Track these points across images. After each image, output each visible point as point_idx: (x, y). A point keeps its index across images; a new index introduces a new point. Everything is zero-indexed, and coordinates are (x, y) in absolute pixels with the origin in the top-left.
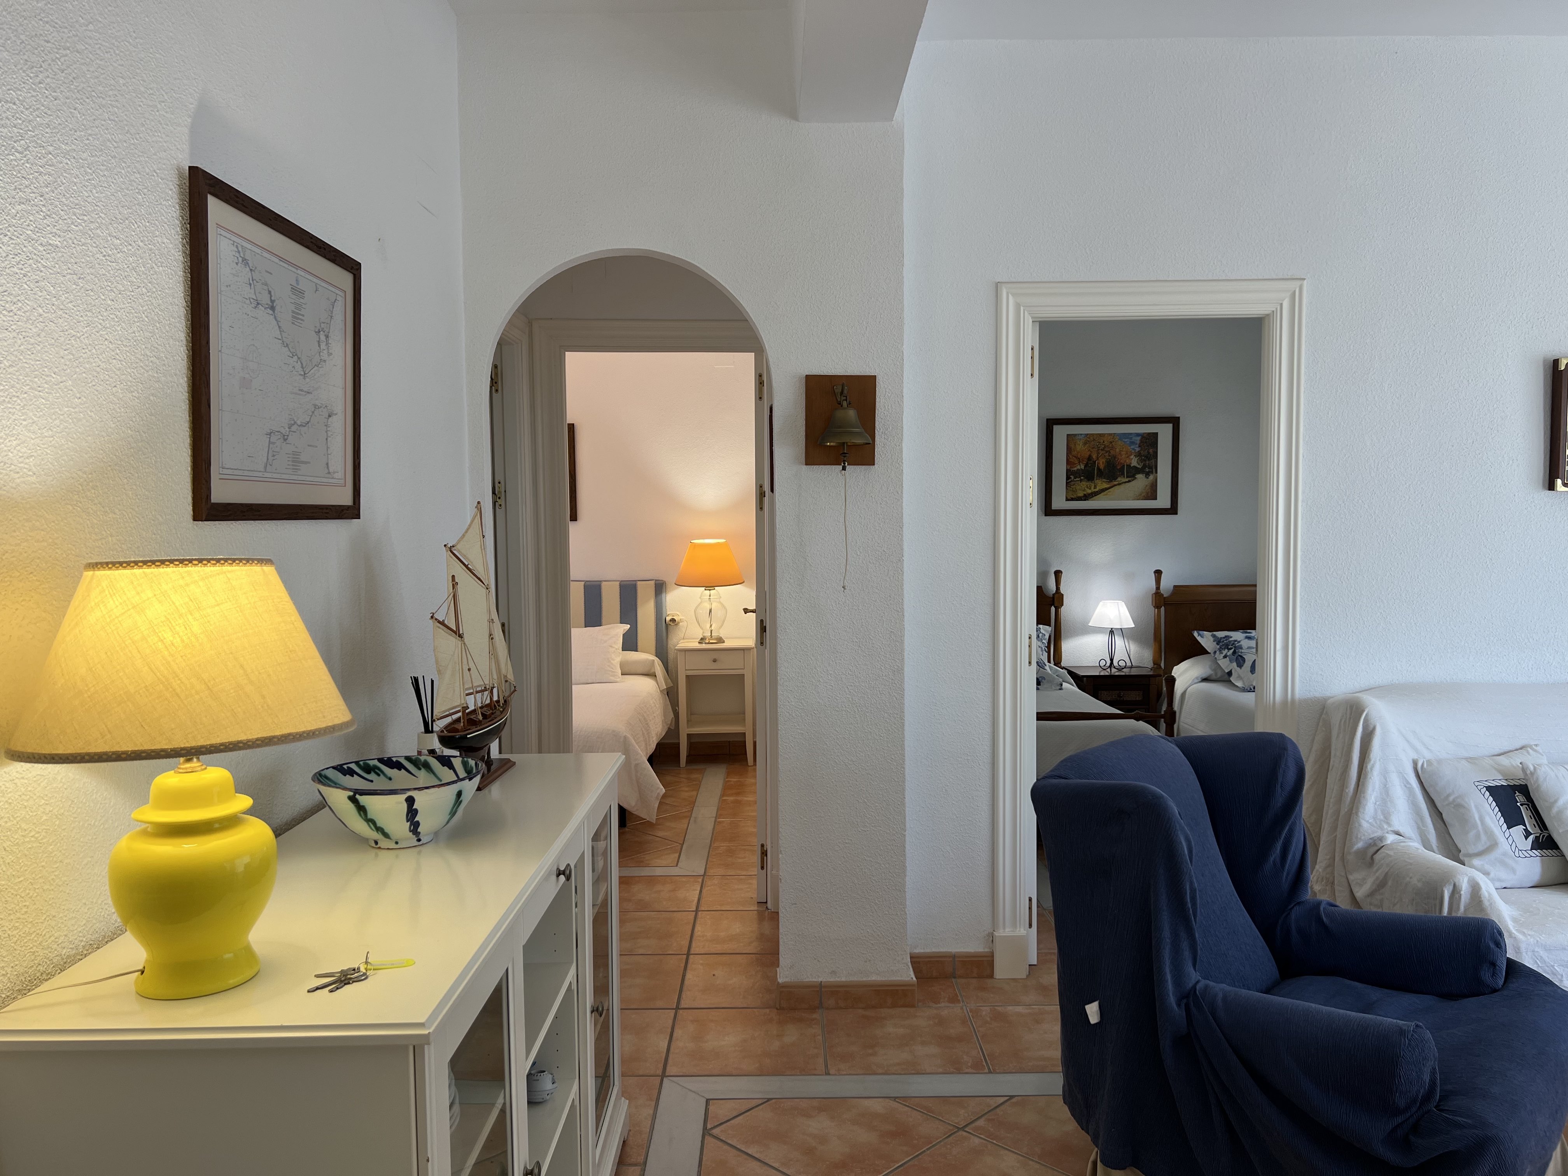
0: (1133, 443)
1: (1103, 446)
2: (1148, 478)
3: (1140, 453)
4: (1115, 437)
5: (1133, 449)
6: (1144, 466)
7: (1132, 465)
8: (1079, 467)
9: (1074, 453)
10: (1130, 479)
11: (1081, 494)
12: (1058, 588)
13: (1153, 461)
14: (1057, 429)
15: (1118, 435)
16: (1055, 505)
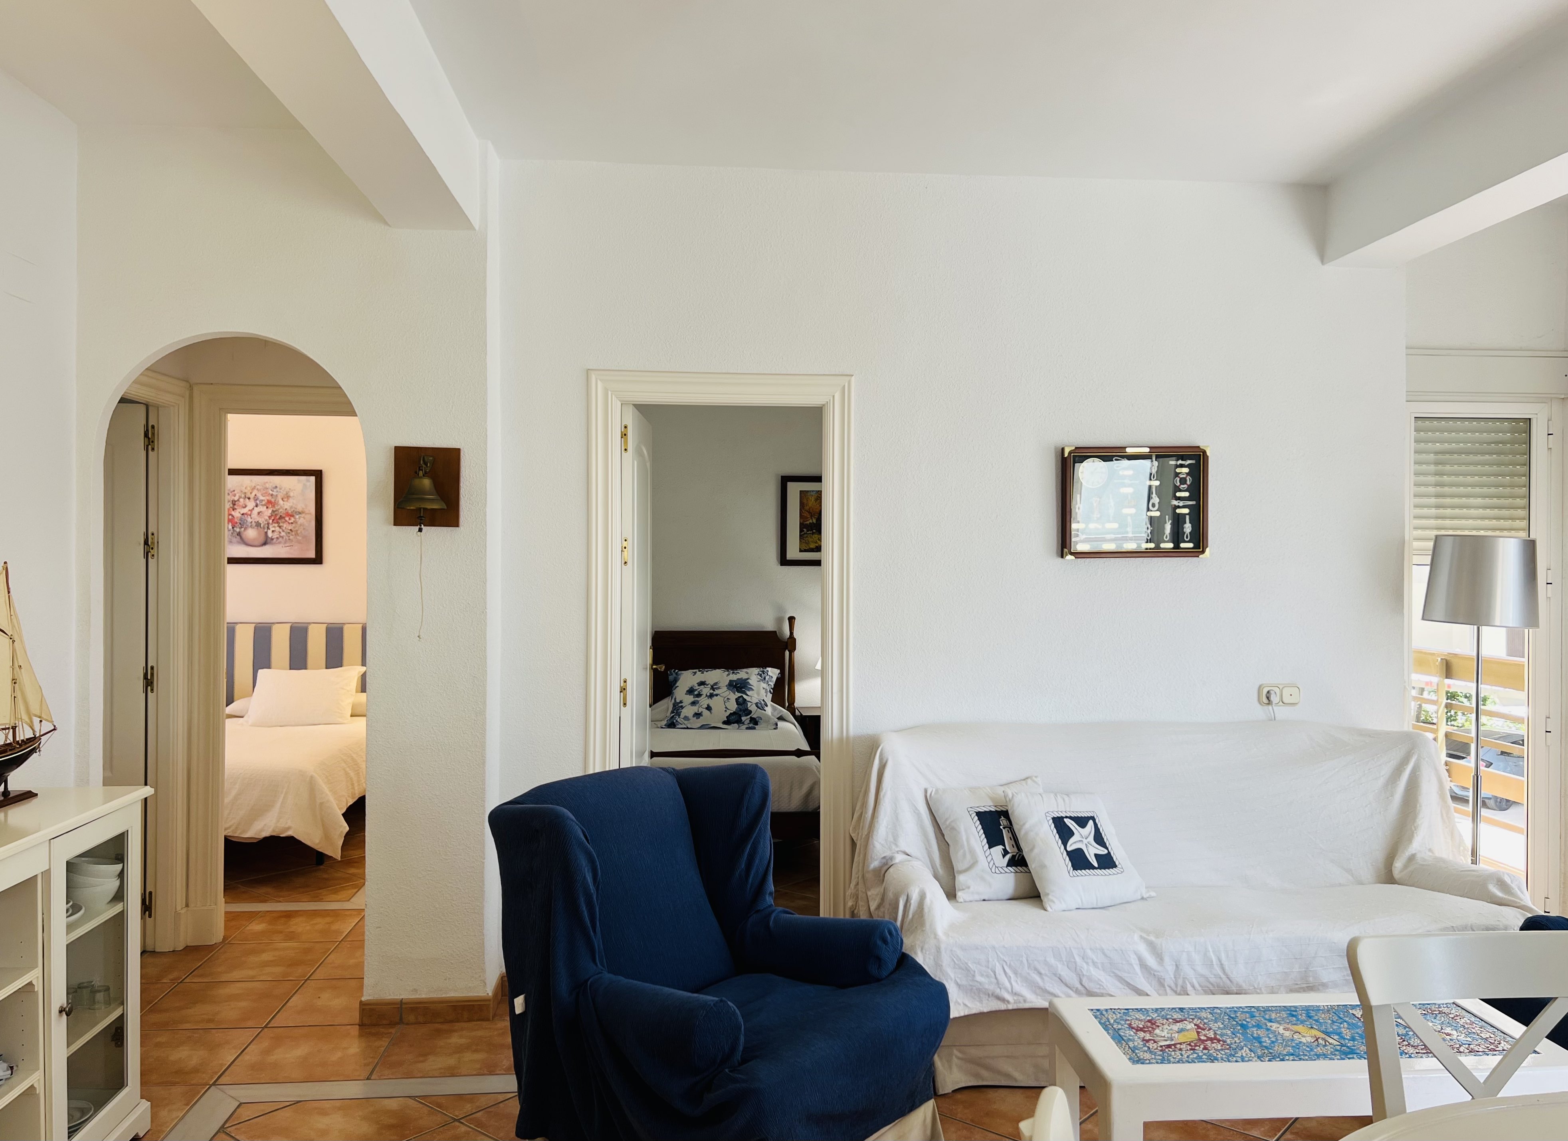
8: (811, 521)
9: (807, 508)
11: (813, 546)
12: (791, 633)
14: (791, 485)
16: (790, 556)
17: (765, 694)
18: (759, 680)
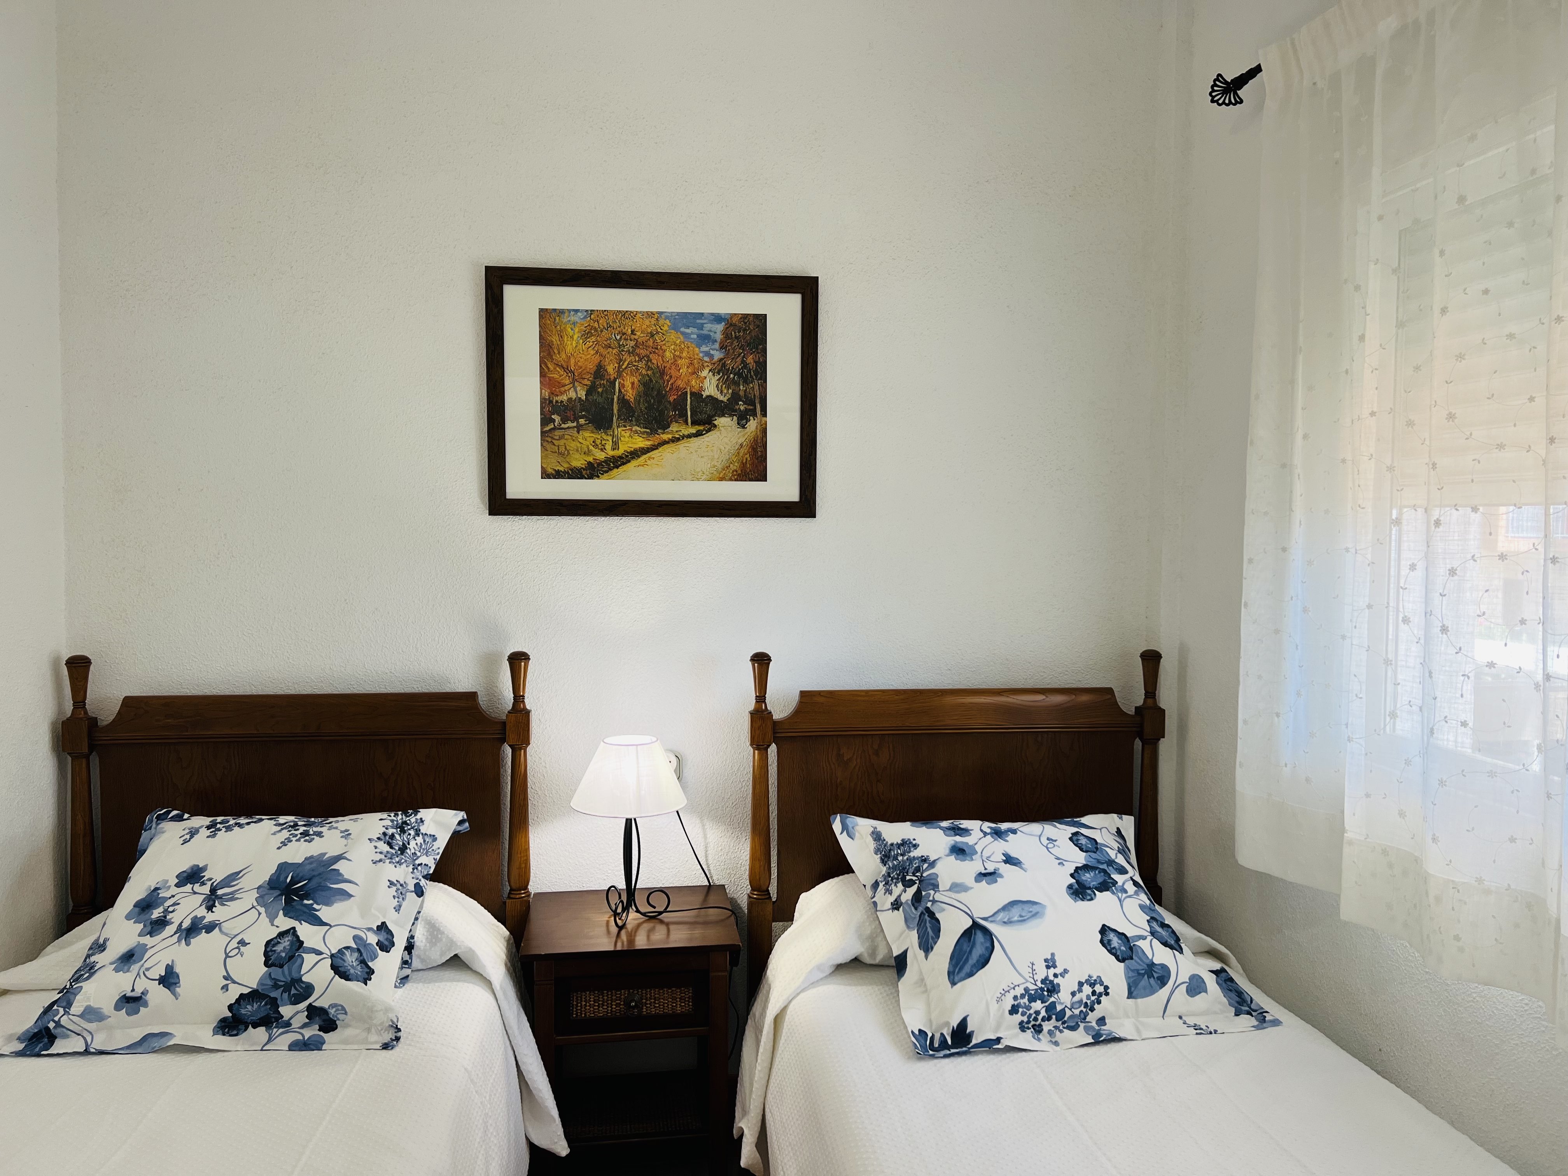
0: (705, 339)
1: (633, 343)
2: (743, 427)
3: (724, 365)
4: (661, 322)
5: (707, 354)
6: (735, 398)
7: (705, 394)
8: (572, 394)
9: (561, 358)
10: (701, 428)
11: (578, 462)
12: (518, 698)
13: (756, 385)
14: (512, 293)
15: (667, 318)
16: (515, 489)
17: (394, 903)
18: (379, 857)
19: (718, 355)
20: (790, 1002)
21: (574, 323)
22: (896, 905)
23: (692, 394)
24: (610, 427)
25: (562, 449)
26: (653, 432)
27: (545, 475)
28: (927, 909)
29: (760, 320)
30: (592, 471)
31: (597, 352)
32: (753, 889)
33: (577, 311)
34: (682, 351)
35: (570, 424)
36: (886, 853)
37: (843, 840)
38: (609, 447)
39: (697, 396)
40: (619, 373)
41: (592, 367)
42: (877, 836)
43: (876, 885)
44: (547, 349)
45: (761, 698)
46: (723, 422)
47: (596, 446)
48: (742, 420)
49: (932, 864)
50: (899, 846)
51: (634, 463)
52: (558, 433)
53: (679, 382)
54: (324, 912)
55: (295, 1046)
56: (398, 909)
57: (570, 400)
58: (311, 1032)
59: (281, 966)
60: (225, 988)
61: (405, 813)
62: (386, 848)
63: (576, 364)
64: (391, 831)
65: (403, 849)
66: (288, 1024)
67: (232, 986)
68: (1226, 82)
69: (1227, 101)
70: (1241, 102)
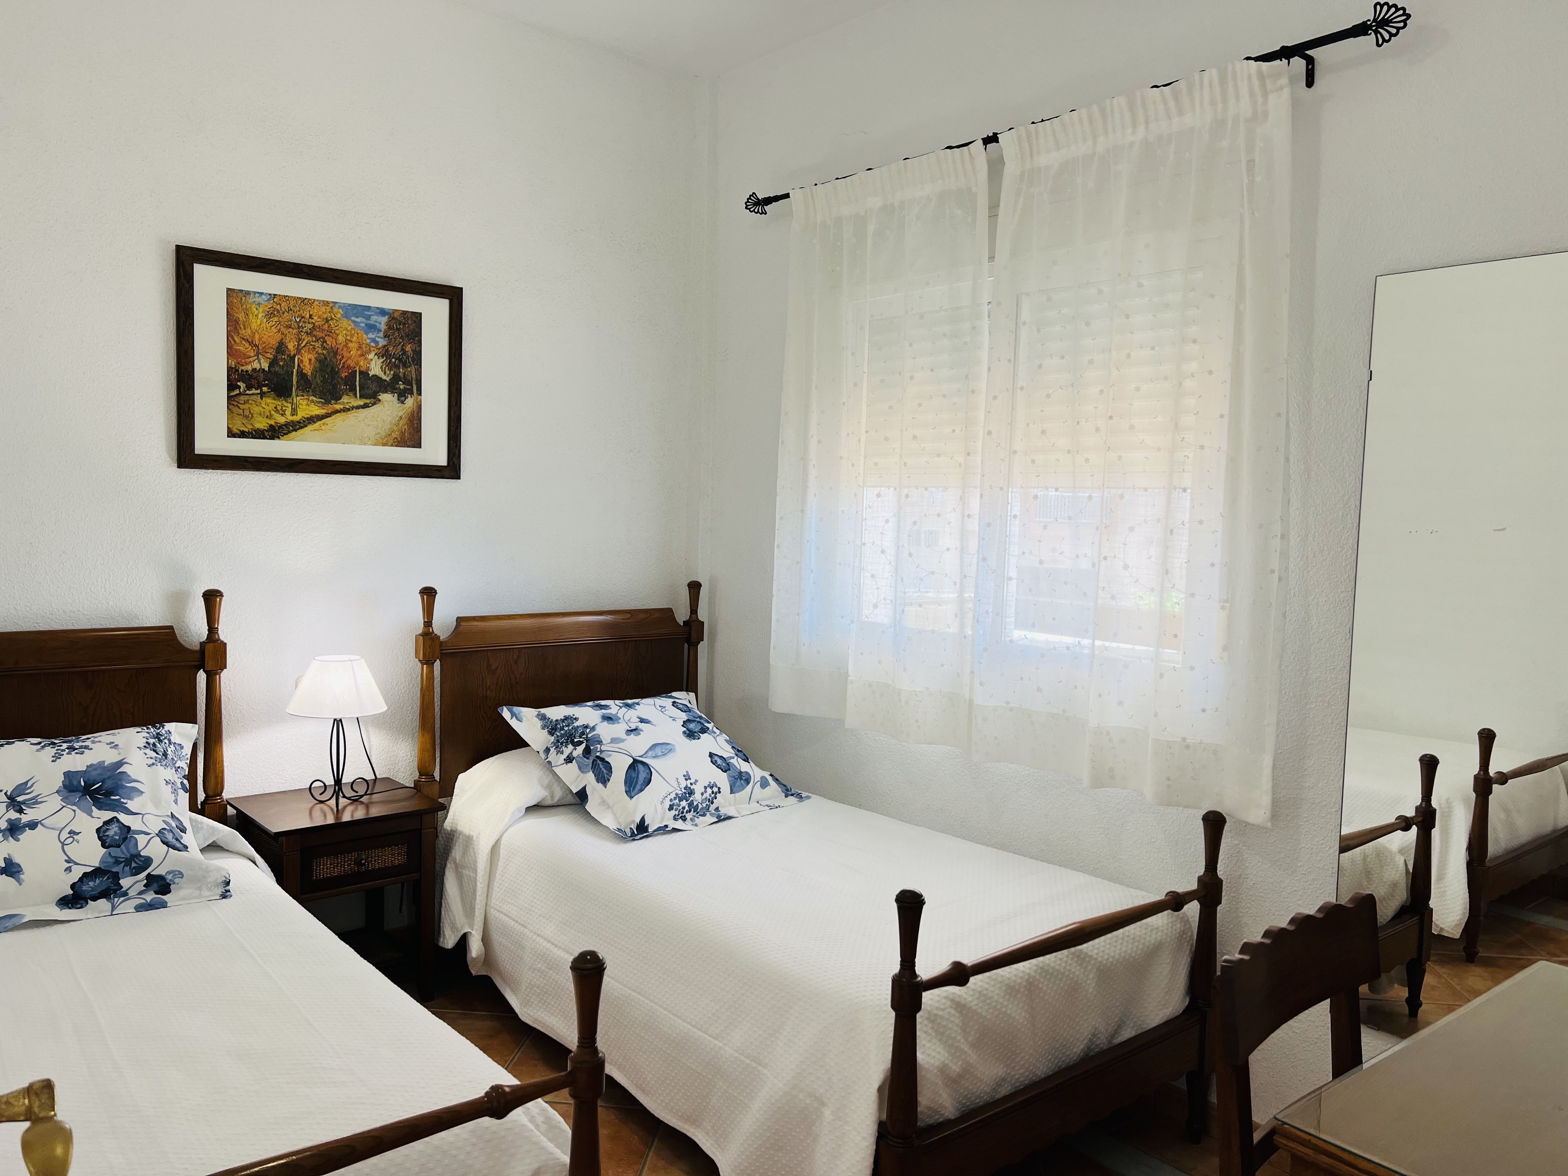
0: (371, 328)
1: (310, 326)
2: (403, 402)
3: (387, 350)
4: (335, 310)
5: (373, 340)
6: (396, 378)
7: (371, 373)
8: (256, 365)
9: (244, 333)
10: (368, 401)
11: (261, 424)
12: (213, 631)
13: (412, 369)
14: (202, 272)
15: (340, 307)
16: (203, 445)
17: (173, 797)
18: (151, 761)
19: (382, 342)
20: (502, 836)
21: (259, 304)
22: (569, 759)
23: (361, 372)
24: (290, 395)
25: (247, 413)
26: (328, 402)
27: (231, 434)
28: (598, 757)
29: (418, 316)
30: (274, 433)
31: (279, 331)
32: (421, 774)
33: (261, 294)
34: (352, 335)
35: (254, 391)
36: (552, 728)
37: (514, 723)
38: (288, 413)
39: (364, 374)
40: (299, 350)
41: (274, 342)
42: (543, 717)
43: (547, 750)
44: (233, 324)
45: (428, 623)
46: (387, 398)
47: (277, 411)
48: (402, 396)
49: (593, 729)
50: (563, 721)
51: (310, 427)
52: (243, 398)
53: (349, 362)
54: (131, 805)
55: (140, 908)
56: (176, 802)
57: (254, 370)
58: (150, 896)
59: (119, 846)
60: (68, 870)
61: (154, 726)
62: (154, 754)
63: (260, 339)
64: (152, 741)
65: (165, 755)
66: (125, 894)
67: (74, 868)
68: (758, 199)
69: (756, 210)
70: (766, 213)
